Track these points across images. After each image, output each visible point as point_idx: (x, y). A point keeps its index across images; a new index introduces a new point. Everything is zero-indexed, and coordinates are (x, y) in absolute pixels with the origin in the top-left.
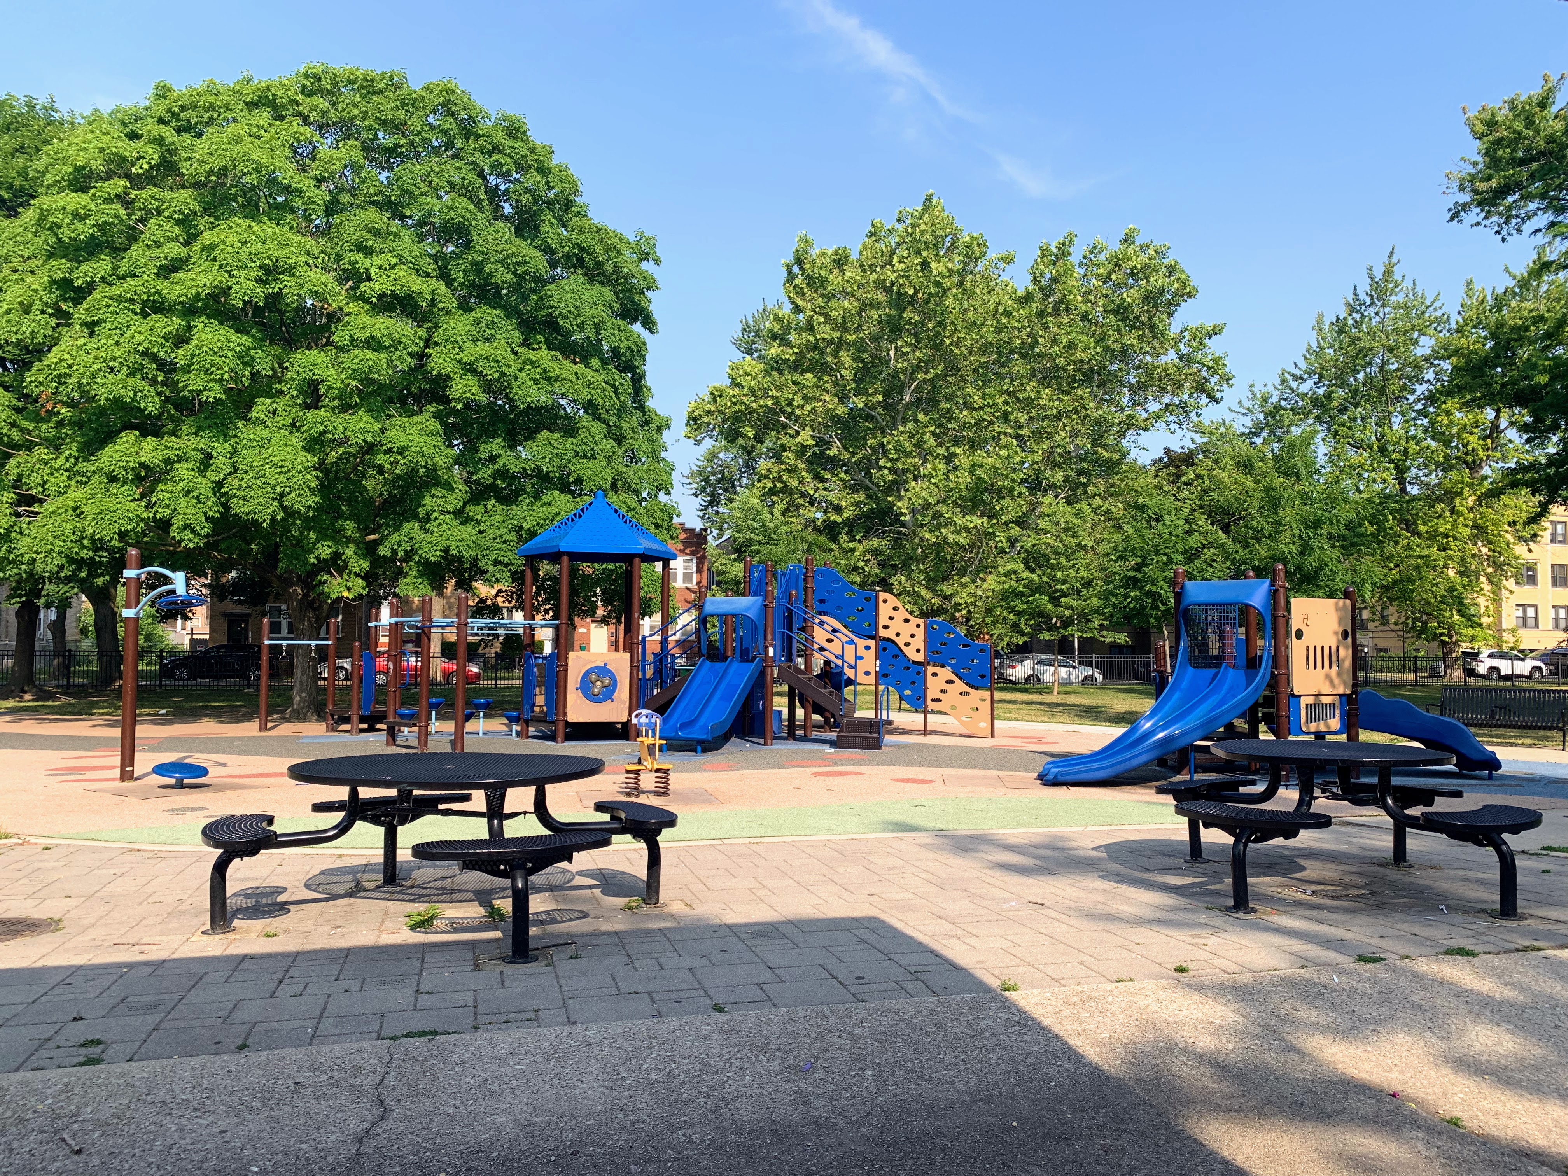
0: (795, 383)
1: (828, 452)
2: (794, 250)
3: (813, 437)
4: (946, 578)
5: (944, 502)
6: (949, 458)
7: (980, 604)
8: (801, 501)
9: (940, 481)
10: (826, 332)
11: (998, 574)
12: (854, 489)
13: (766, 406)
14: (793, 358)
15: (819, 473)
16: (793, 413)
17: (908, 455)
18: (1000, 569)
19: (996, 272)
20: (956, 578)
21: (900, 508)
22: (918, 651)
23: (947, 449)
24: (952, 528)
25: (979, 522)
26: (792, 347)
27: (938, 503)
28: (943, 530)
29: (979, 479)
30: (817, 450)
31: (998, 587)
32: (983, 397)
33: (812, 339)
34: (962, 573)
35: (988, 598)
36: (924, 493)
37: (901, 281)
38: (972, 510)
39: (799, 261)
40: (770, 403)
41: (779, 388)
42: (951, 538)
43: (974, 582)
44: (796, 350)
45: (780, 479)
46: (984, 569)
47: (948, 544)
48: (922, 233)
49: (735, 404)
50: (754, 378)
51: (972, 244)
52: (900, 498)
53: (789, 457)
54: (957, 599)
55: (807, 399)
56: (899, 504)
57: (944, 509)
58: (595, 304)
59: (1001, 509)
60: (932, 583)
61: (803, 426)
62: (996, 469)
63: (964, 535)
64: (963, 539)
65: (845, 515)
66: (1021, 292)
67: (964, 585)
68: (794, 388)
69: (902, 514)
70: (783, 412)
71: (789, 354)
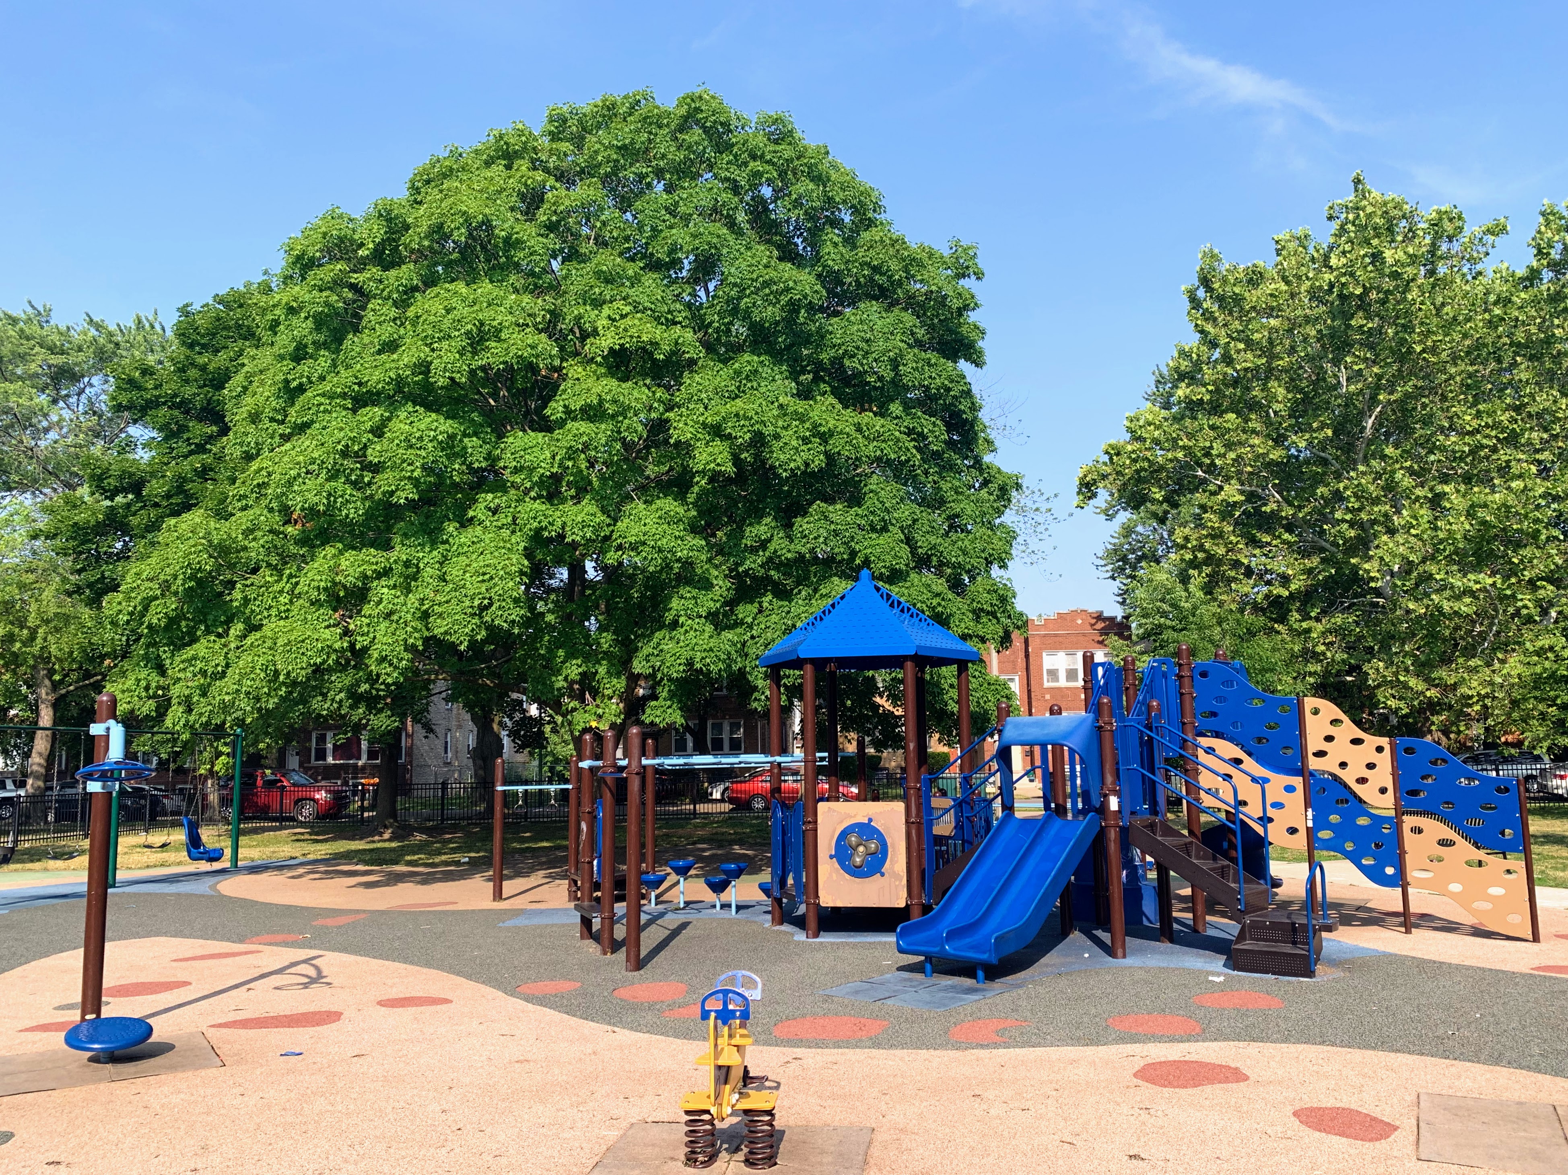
0: (1213, 428)
1: (1263, 509)
2: (1198, 269)
3: (1241, 492)
4: (1446, 660)
5: (1433, 558)
6: (1436, 501)
7: (1500, 695)
8: (1233, 573)
9: (1423, 532)
10: (1247, 360)
11: (1526, 652)
12: (1305, 553)
13: (1176, 458)
14: (1207, 397)
15: (1254, 536)
16: (1213, 464)
17: (1376, 501)
18: (1528, 645)
19: (1483, 250)
20: (1461, 660)
21: (1368, 571)
22: (1383, 791)
23: (1431, 489)
24: (1447, 593)
25: (1490, 581)
26: (1204, 385)
27: (1424, 561)
28: (1434, 597)
29: (1484, 523)
30: (1249, 507)
31: (1526, 672)
32: (1478, 415)
33: (1230, 371)
34: (1470, 652)
35: (1513, 685)
36: (1401, 549)
37: (1343, 280)
38: (1477, 568)
39: (1205, 282)
40: (1180, 455)
41: (1190, 436)
42: (1446, 606)
43: (1489, 665)
44: (1210, 388)
45: (1201, 548)
46: (1504, 646)
47: (1443, 615)
48: (1369, 216)
49: (1135, 461)
50: (1158, 428)
51: (1441, 219)
52: (1370, 558)
53: (1212, 519)
54: (1463, 690)
55: (1229, 446)
56: (1367, 566)
57: (1432, 568)
58: (892, 333)
59: (1521, 561)
60: (1423, 668)
61: (1227, 479)
62: (1508, 508)
63: (1468, 600)
64: (1466, 607)
65: (1293, 587)
66: (1521, 272)
67: (1475, 670)
68: (1211, 433)
69: (1372, 579)
70: (1200, 465)
71: (1202, 393)
